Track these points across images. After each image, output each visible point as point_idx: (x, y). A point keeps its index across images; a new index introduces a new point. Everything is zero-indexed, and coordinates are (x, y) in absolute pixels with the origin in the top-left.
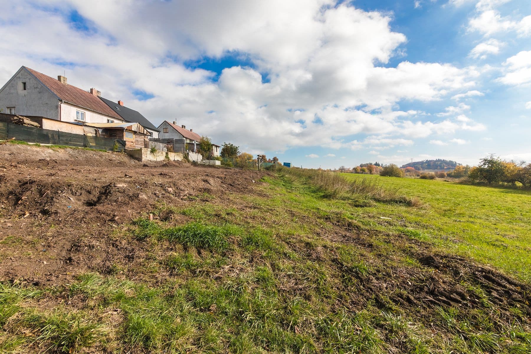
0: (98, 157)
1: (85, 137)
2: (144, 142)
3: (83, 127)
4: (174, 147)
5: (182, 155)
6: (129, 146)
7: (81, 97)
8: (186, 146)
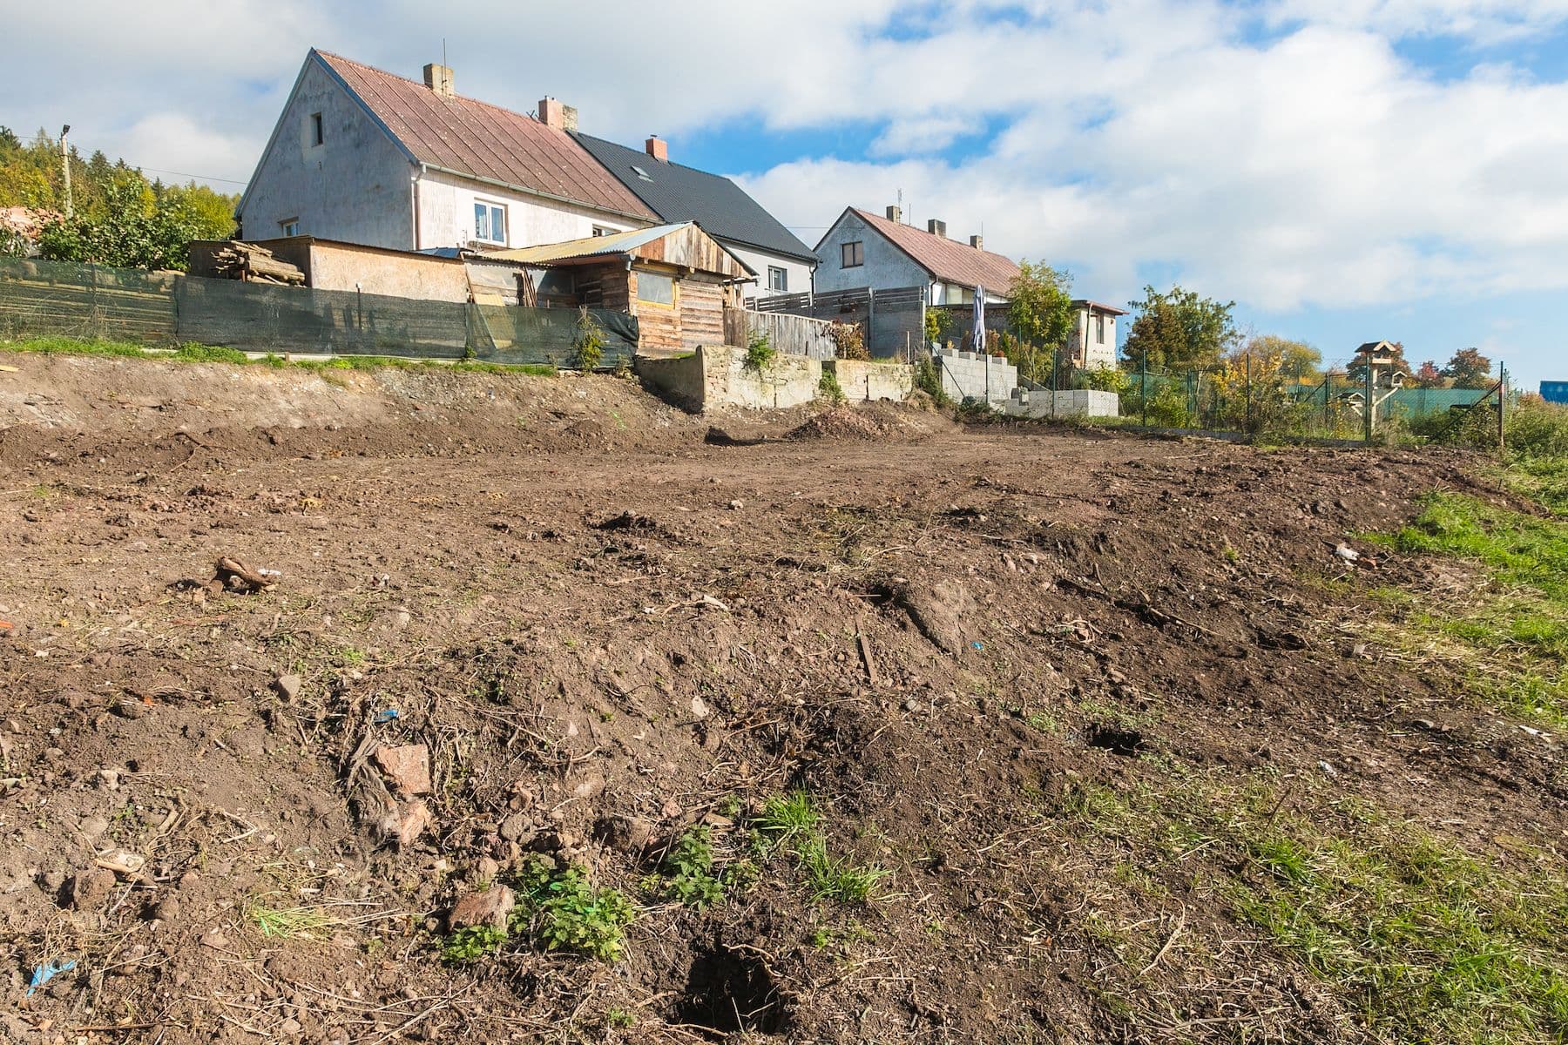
0: (507, 402)
1: (466, 312)
2: (725, 319)
3: (465, 267)
4: (872, 329)
5: (907, 369)
6: (655, 340)
7: (497, 142)
8: (929, 320)
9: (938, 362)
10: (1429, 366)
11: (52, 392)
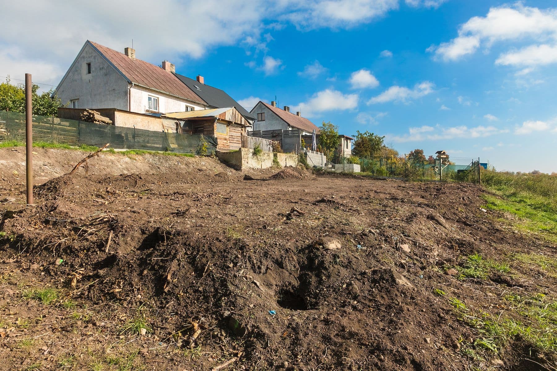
0: (184, 166)
1: (164, 136)
2: (241, 139)
3: (162, 120)
4: (283, 143)
5: (296, 157)
6: (222, 146)
7: (152, 76)
8: (302, 140)
9: (306, 154)
10: (431, 157)
11: (50, 161)
